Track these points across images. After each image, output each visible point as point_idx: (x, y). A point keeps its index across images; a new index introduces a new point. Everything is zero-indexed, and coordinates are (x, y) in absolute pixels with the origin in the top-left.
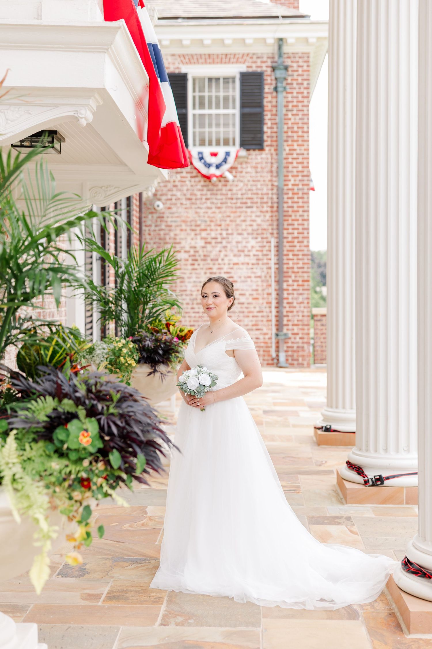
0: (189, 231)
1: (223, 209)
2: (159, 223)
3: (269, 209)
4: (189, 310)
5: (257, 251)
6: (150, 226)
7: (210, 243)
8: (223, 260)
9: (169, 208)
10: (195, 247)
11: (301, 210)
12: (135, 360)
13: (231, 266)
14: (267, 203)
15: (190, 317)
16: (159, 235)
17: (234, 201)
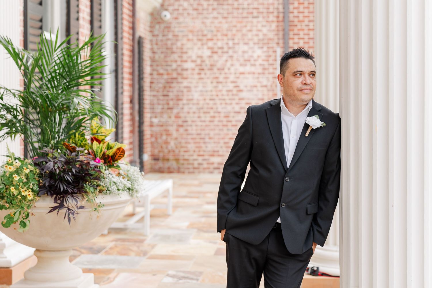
0: (195, 41)
1: (230, 20)
2: (166, 33)
3: (275, 19)
4: (196, 119)
5: (263, 60)
6: (157, 35)
7: (216, 52)
8: (229, 69)
9: (176, 18)
10: (201, 57)
11: (306, 20)
12: (33, 190)
13: (238, 75)
14: (273, 13)
15: (196, 126)
16: (166, 44)
17: (240, 11)
